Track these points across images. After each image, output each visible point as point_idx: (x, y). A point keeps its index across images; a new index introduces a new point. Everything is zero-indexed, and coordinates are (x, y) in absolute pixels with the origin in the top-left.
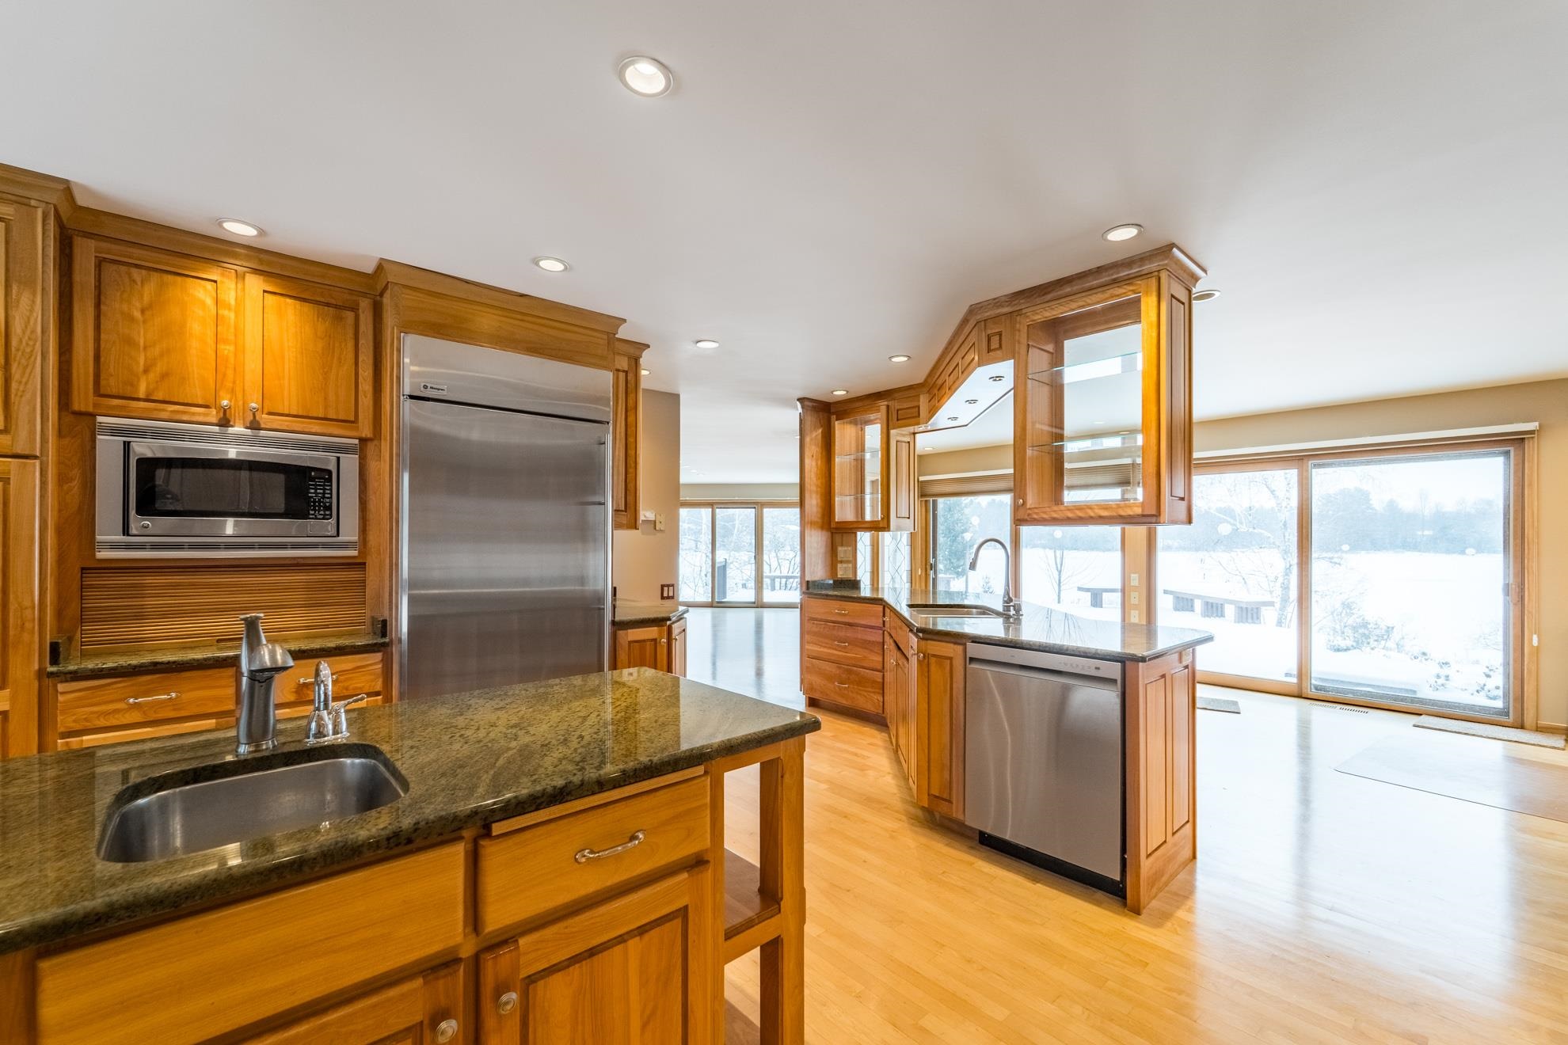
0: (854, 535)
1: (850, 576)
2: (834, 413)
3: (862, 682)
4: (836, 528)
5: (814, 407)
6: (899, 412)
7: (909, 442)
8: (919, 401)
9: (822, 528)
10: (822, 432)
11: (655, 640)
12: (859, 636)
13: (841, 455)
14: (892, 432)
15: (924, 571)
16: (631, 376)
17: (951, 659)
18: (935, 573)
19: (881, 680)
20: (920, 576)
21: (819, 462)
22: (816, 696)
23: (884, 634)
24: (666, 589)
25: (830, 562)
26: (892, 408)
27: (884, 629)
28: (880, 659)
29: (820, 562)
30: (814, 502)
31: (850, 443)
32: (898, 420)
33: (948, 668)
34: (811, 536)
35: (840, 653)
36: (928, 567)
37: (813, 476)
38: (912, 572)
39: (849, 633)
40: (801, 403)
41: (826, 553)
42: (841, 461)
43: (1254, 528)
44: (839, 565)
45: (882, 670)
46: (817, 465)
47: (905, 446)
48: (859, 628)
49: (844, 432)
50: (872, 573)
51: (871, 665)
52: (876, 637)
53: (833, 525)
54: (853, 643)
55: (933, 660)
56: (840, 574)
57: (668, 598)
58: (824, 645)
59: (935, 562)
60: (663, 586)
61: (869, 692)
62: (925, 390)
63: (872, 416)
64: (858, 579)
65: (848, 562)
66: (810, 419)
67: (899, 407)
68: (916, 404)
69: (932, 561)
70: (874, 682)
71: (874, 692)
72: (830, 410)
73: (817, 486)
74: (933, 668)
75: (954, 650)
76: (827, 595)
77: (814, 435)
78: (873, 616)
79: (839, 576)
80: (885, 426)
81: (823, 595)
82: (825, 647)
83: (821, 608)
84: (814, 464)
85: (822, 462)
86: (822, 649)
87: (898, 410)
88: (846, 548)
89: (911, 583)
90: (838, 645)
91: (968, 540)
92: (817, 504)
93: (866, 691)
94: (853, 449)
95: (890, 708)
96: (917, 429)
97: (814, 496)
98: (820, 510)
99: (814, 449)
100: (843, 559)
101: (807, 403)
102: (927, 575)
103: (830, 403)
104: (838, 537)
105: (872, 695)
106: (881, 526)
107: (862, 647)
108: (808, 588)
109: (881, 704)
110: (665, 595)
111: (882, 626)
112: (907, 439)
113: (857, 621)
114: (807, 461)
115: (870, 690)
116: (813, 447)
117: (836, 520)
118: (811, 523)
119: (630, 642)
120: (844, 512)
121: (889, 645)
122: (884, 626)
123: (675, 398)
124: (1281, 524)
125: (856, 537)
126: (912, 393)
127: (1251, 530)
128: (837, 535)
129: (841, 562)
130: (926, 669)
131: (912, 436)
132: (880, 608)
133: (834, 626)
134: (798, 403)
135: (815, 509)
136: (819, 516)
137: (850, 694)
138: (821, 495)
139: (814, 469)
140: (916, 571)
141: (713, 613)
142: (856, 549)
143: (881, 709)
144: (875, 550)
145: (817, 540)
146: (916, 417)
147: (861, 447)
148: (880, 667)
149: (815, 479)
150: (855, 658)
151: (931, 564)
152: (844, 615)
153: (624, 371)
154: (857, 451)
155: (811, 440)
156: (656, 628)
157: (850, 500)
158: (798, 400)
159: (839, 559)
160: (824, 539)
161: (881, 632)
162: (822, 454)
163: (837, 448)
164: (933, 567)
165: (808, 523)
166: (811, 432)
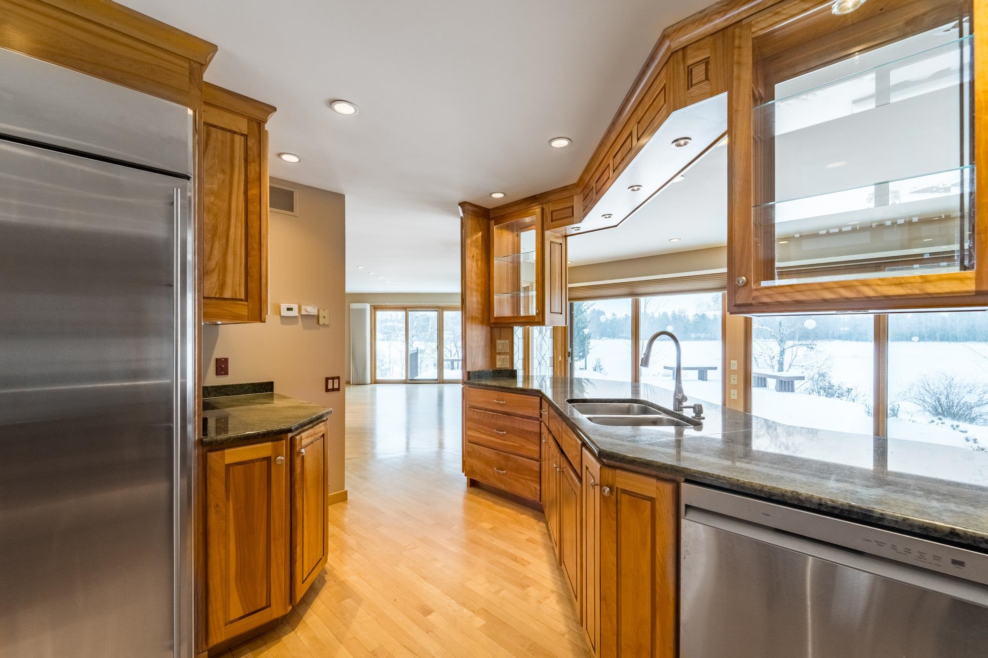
0: (510, 329)
1: (507, 366)
2: (491, 219)
3: (519, 470)
4: (495, 324)
5: (474, 212)
6: (553, 214)
7: (561, 244)
8: (573, 201)
9: (482, 323)
10: (482, 235)
11: (268, 459)
12: (517, 426)
13: (499, 256)
14: (547, 233)
15: (563, 358)
16: (252, 142)
17: (652, 500)
18: (572, 359)
19: (538, 469)
20: (561, 361)
21: (479, 263)
22: (477, 478)
23: (541, 424)
24: (330, 381)
25: (490, 354)
26: (546, 210)
27: (540, 419)
28: (537, 449)
29: (480, 353)
30: (474, 300)
31: (507, 248)
32: (552, 221)
33: (648, 512)
34: (472, 330)
35: (499, 441)
36: (567, 355)
37: (474, 275)
38: (554, 358)
39: (507, 422)
40: (462, 207)
41: (485, 346)
42: (500, 263)
43: (762, 326)
44: (498, 357)
45: (540, 460)
46: (477, 265)
47: (558, 247)
48: (516, 418)
49: (502, 238)
50: (524, 359)
51: (529, 455)
52: (533, 427)
53: (492, 321)
54: (512, 431)
55: (625, 498)
56: (499, 365)
57: (333, 390)
58: (483, 431)
59: (572, 350)
60: (327, 379)
61: (526, 479)
62: (579, 190)
63: (528, 220)
64: (515, 369)
65: (505, 353)
66: (470, 223)
67: (553, 209)
68: (569, 205)
69: (569, 350)
70: (531, 470)
71: (532, 481)
72: (489, 216)
73: (477, 285)
74: (625, 509)
75: (657, 488)
76: (487, 386)
77: (474, 237)
78: (530, 407)
79: (498, 366)
80: (540, 231)
81: (482, 385)
82: (485, 434)
83: (482, 398)
84: (474, 264)
85: (482, 262)
86: (482, 436)
87: (552, 212)
88: (504, 342)
89: (554, 367)
90: (497, 433)
91: (587, 334)
92: (478, 302)
93: (523, 478)
94: (510, 250)
95: (547, 498)
96: (570, 229)
97: (475, 293)
98: (480, 307)
99: (474, 252)
100: (502, 351)
101: (467, 207)
102: (566, 361)
103: (489, 209)
104: (496, 332)
105: (529, 483)
106: (536, 320)
107: (520, 436)
108: (469, 378)
109: (539, 493)
110: (330, 387)
111: (539, 417)
112: (560, 241)
113: (514, 411)
114: (468, 262)
115: (527, 477)
116: (474, 249)
117: (495, 316)
118: (472, 318)
119: (228, 466)
120: (502, 308)
121: (547, 439)
122: (541, 417)
123: (339, 198)
124: (778, 324)
125: (513, 331)
126: (566, 194)
127: (760, 327)
128: (495, 329)
129: (500, 354)
130: (614, 509)
131: (564, 239)
132: (537, 400)
133: (493, 415)
134: (459, 207)
135: (475, 306)
136: (480, 312)
137: (509, 480)
138: (482, 293)
139: (475, 269)
140: (558, 358)
141: (407, 388)
142: (513, 342)
143: (539, 497)
144: (527, 341)
145: (478, 334)
146: (570, 217)
147: (517, 249)
148: (537, 456)
149: (475, 278)
150: (513, 446)
151: (569, 352)
152: (503, 404)
153: (242, 135)
154: (514, 252)
155: (472, 242)
156: (270, 443)
157: (508, 299)
158: (460, 204)
159: (497, 351)
160: (484, 333)
161: (538, 422)
162: (482, 255)
163: (495, 251)
164: (571, 354)
165: (469, 318)
166: (472, 235)
